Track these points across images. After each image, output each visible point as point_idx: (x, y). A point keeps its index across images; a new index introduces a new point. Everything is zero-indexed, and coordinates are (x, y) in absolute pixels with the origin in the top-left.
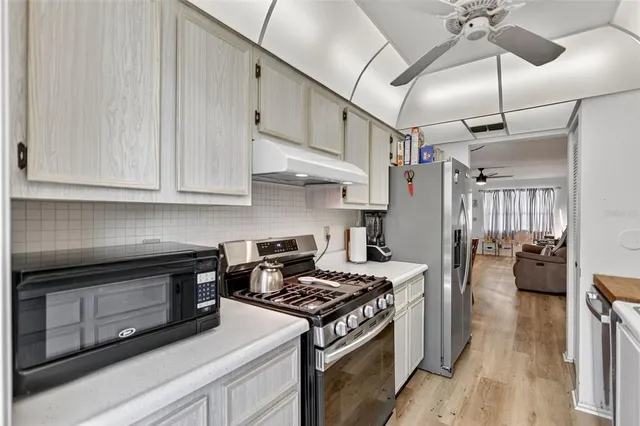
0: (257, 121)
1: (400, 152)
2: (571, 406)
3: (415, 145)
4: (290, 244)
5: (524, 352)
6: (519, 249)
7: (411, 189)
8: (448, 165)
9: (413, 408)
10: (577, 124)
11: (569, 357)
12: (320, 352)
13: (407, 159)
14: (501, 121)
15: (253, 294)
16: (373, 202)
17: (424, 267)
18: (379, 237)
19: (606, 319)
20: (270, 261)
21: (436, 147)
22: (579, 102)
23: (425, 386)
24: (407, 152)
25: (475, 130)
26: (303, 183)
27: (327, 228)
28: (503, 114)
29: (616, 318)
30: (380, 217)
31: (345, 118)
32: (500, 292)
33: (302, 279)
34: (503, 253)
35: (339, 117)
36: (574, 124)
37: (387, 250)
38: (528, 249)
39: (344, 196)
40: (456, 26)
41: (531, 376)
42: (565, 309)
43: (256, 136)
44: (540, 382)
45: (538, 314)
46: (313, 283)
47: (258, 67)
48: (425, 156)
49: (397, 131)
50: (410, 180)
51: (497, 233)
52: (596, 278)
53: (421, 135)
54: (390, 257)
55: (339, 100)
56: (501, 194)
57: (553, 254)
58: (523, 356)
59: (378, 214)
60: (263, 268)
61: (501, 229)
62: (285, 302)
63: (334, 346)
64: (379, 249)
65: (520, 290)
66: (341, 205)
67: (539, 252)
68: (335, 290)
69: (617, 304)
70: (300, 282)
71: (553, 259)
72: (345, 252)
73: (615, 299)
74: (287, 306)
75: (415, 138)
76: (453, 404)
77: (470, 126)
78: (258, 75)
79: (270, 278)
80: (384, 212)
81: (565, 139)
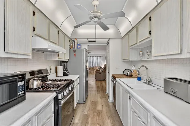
0: (34, 30)
1: (72, 45)
2: (108, 102)
3: (76, 43)
4: (40, 72)
5: (99, 93)
6: (95, 70)
7: (75, 55)
8: (85, 50)
9: (78, 113)
10: (109, 43)
11: (107, 93)
12: (60, 101)
13: (74, 47)
14: (95, 40)
15: (31, 89)
16: (65, 58)
17: (78, 76)
18: (66, 68)
19: (115, 82)
20: (36, 77)
21: (81, 45)
22: (109, 39)
23: (80, 107)
24: (74, 45)
25: (90, 41)
26: (43, 52)
27: (50, 66)
28: (96, 39)
29: (116, 81)
30: (66, 63)
31: (58, 33)
32: (92, 81)
33: (46, 82)
34: (92, 72)
35: (57, 32)
36: (108, 43)
37: (68, 72)
38: (97, 70)
39: (58, 56)
40: (91, 18)
41: (101, 98)
42: (106, 83)
43: (33, 35)
44: (103, 99)
45: (100, 85)
46: (51, 83)
47: (34, 12)
48: (78, 47)
49: (71, 39)
50: (75, 53)
51: (90, 67)
52: (112, 75)
53: (77, 41)
54: (69, 74)
55: (57, 28)
56: (91, 57)
57: (102, 71)
58: (99, 95)
59: (66, 62)
60: (34, 80)
61: (91, 66)
62: (42, 89)
63: (63, 99)
64: (66, 72)
65: (96, 80)
66: (57, 59)
67: (100, 71)
68: (60, 84)
69: (116, 79)
70: (46, 83)
71: (103, 72)
72: (56, 74)
73: (116, 78)
74: (43, 90)
75: (76, 41)
76: (86, 109)
77: (89, 40)
78: (34, 15)
79: (37, 83)
80: (67, 61)
81: (106, 46)
